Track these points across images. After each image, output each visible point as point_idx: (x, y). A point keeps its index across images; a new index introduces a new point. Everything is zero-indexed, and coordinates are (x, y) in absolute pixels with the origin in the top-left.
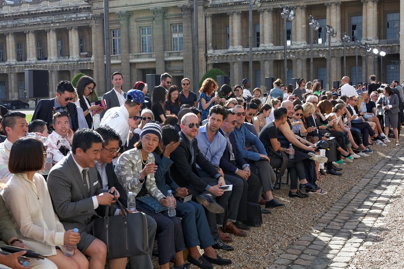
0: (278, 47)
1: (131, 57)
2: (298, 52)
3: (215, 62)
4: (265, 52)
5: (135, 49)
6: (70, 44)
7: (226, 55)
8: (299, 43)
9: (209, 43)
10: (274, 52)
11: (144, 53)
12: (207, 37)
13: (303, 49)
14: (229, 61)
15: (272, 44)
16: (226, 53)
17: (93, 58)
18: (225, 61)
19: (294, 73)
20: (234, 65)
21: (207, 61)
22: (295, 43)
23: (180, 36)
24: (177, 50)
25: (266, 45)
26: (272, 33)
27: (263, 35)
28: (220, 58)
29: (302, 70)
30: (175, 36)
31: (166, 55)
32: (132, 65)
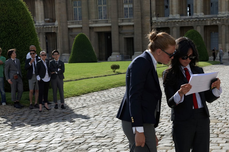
0: (207, 16)
1: (90, 22)
2: (223, 20)
3: (158, 27)
4: (198, 20)
5: (93, 16)
6: (36, 12)
7: (167, 21)
8: (223, 12)
9: (153, 12)
10: (205, 19)
11: (100, 20)
12: (152, 8)
13: (227, 17)
14: (169, 26)
15: (203, 14)
16: (167, 20)
17: (56, 23)
18: (166, 26)
19: (220, 35)
20: (173, 29)
21: (151, 26)
22: (221, 12)
23: (130, 7)
24: (127, 17)
25: (198, 14)
26: (203, 5)
27: (196, 6)
28: (162, 24)
29: (226, 33)
30: (126, 6)
31: (119, 21)
32: (91, 28)
